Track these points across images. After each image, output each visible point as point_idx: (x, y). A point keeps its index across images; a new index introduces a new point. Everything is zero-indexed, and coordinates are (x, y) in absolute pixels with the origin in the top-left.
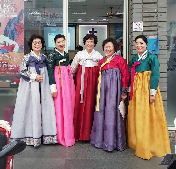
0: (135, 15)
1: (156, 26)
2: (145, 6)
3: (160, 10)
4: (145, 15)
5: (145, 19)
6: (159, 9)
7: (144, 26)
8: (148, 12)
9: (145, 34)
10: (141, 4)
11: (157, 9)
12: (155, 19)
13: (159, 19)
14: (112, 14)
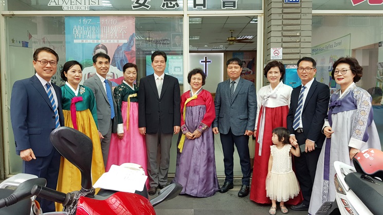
0: (272, 40)
1: (298, 53)
2: (285, 28)
3: (303, 34)
4: (285, 39)
5: (285, 45)
6: (302, 32)
7: (283, 54)
8: (289, 36)
9: (284, 62)
10: (281, 26)
11: (300, 32)
12: (297, 45)
13: (303, 45)
14: (233, 39)
